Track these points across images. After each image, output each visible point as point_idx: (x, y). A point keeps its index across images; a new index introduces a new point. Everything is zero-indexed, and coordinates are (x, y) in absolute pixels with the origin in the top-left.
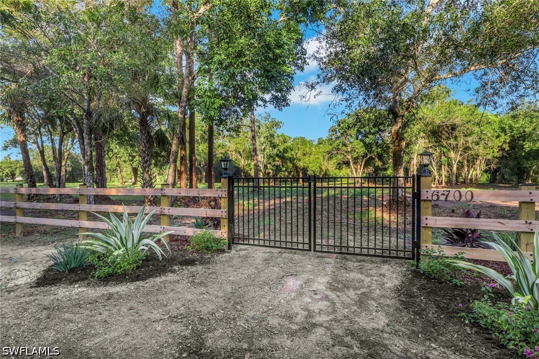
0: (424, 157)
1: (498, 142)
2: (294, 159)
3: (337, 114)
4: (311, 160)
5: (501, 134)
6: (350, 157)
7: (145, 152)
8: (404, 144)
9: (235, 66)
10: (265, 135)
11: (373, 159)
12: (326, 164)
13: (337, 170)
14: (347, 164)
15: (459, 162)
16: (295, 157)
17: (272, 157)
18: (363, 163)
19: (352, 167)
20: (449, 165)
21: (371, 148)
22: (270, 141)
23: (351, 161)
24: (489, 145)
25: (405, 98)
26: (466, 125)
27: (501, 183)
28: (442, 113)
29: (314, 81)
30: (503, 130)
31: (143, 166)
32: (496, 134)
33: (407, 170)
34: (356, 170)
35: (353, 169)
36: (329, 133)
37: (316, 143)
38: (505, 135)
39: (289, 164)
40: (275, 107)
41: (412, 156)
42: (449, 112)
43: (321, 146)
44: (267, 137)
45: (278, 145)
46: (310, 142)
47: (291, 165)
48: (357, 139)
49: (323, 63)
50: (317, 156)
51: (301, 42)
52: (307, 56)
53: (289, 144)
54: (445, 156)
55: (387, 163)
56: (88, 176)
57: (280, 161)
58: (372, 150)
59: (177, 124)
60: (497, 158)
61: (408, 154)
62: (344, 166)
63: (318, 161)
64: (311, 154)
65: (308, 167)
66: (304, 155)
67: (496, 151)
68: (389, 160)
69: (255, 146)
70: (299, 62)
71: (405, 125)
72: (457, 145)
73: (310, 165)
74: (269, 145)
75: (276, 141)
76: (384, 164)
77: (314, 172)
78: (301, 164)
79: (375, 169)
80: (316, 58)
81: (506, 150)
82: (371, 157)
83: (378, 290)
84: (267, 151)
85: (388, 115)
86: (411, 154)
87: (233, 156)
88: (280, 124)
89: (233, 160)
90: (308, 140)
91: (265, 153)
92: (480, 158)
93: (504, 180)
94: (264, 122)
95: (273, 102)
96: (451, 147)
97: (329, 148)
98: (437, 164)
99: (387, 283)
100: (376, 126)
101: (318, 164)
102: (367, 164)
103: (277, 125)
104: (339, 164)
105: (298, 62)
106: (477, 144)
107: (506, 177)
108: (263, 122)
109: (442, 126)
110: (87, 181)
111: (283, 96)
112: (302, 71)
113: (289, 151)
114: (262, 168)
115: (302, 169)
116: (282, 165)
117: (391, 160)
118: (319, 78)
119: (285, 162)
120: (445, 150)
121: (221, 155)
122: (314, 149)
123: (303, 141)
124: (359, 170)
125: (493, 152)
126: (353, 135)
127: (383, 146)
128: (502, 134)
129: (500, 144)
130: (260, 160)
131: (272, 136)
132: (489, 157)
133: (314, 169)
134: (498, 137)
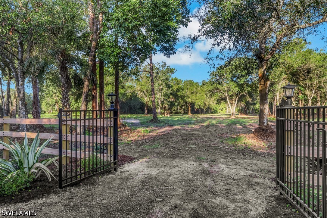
0: (286, 89)
2: (184, 97)
3: (212, 59)
4: (198, 97)
6: (226, 95)
7: (64, 91)
8: (268, 83)
9: (129, 21)
10: (162, 79)
11: (245, 96)
12: (208, 100)
13: (217, 105)
14: (225, 100)
15: (314, 98)
16: (185, 95)
17: (168, 95)
18: (237, 99)
19: (228, 102)
20: (305, 100)
21: (243, 87)
22: (166, 83)
23: (227, 98)
25: (270, 46)
26: (319, 69)
28: (299, 60)
29: (196, 35)
31: (63, 101)
33: (271, 105)
34: (231, 104)
35: (229, 104)
36: (210, 77)
37: (201, 85)
39: (181, 100)
40: (165, 55)
41: (276, 93)
42: (306, 59)
43: (205, 86)
44: (163, 80)
45: (172, 86)
46: (197, 83)
47: (182, 101)
48: (232, 81)
49: (203, 20)
50: (202, 94)
51: (185, 4)
52: (190, 15)
53: (181, 85)
54: (302, 93)
55: (256, 99)
56: (21, 109)
57: (174, 98)
58: (243, 89)
59: (88, 69)
61: (272, 92)
62: (222, 101)
63: (203, 98)
64: (197, 93)
65: (195, 102)
66: (192, 93)
68: (257, 97)
69: (153, 87)
70: (184, 20)
71: (270, 68)
72: (312, 84)
73: (197, 101)
74: (165, 86)
75: (171, 83)
76: (253, 99)
77: (199, 106)
78: (190, 100)
79: (246, 104)
80: (197, 16)
82: (243, 95)
84: (164, 90)
85: (255, 60)
86: (275, 92)
87: (139, 94)
88: (174, 71)
89: (140, 97)
90: (195, 82)
91: (162, 92)
94: (162, 69)
95: (163, 51)
96: (307, 87)
97: (210, 88)
98: (295, 99)
99: (251, 210)
100: (245, 69)
101: (203, 100)
102: (240, 100)
103: (172, 71)
104: (218, 100)
108: (161, 69)
109: (300, 70)
110: (21, 113)
111: (170, 46)
112: (186, 27)
113: (181, 90)
114: (160, 104)
115: (191, 104)
116: (175, 101)
117: (259, 97)
118: (200, 32)
119: (177, 99)
120: (302, 89)
121: (130, 94)
122: (199, 89)
123: (191, 83)
124: (233, 105)
126: (229, 78)
127: (252, 86)
130: (159, 97)
131: (167, 79)
133: (199, 104)
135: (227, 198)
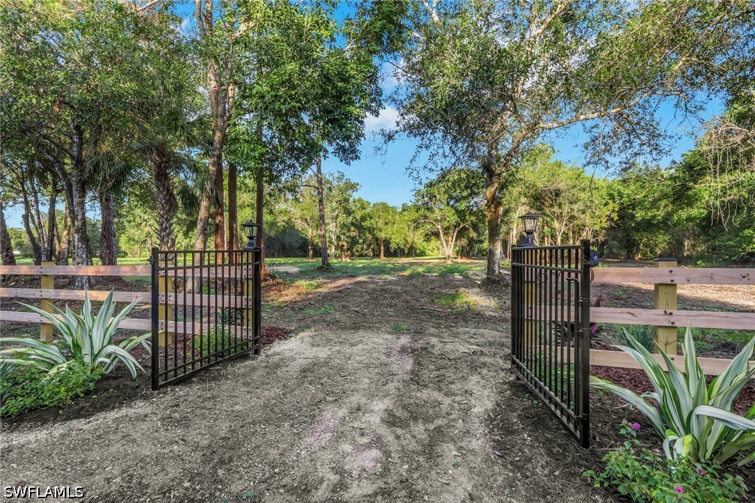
0: (526, 220)
1: (606, 211)
2: (374, 229)
3: (418, 169)
4: (395, 230)
5: (609, 201)
6: (439, 227)
7: (163, 217)
8: (501, 210)
9: (282, 101)
10: (337, 199)
11: (468, 229)
12: (412, 235)
13: (425, 242)
14: (437, 235)
15: (564, 233)
16: (375, 226)
17: (347, 226)
18: (455, 234)
19: (442, 239)
20: (552, 236)
21: (465, 216)
22: (343, 207)
23: (441, 231)
24: (597, 214)
25: (503, 152)
26: (572, 190)
27: (610, 257)
28: (545, 176)
29: (392, 129)
30: (612, 197)
31: (160, 235)
32: (604, 202)
33: (505, 243)
34: (447, 241)
35: (444, 242)
36: (415, 198)
37: (400, 210)
38: (614, 202)
39: (368, 235)
40: (342, 161)
41: (511, 226)
42: (553, 175)
43: (406, 213)
44: (340, 201)
45: (353, 211)
46: (394, 208)
47: (370, 236)
48: (448, 205)
49: (403, 107)
50: (401, 226)
51: (376, 80)
52: (383, 97)
53: (368, 211)
54: (548, 226)
55: (484, 235)
56: (78, 248)
57: (357, 231)
58: (465, 218)
59: (207, 179)
60: (605, 228)
61: (507, 223)
62: (433, 237)
63: (403, 231)
64: (394, 223)
65: (391, 238)
66: (386, 223)
67: (604, 220)
68: (485, 230)
69: (322, 213)
70: (374, 104)
71: (503, 187)
72: (561, 213)
73: (393, 237)
74: (342, 212)
75: (351, 206)
76: (479, 235)
77: (398, 245)
78: (382, 235)
79: (469, 242)
80: (394, 100)
81: (615, 220)
82: (464, 227)
83: (461, 421)
84: (340, 218)
85: (483, 174)
86: (510, 223)
87: (299, 225)
88: (357, 186)
89: (300, 229)
90: (390, 206)
91: (338, 221)
92: (587, 228)
93: (612, 255)
94: (337, 183)
95: (339, 153)
96: (555, 216)
97: (415, 215)
98: (539, 235)
99: (475, 406)
100: (468, 187)
101: (403, 236)
102: (461, 235)
103: (353, 187)
104: (427, 235)
105: (372, 104)
106: (584, 212)
107: (614, 250)
108: (335, 183)
109: (545, 191)
110: (78, 255)
111: (351, 146)
112: (377, 116)
113: (368, 219)
114: (334, 240)
115: (384, 241)
116: (359, 236)
117: (487, 231)
118: (398, 125)
119: (362, 233)
120: (548, 219)
121: (283, 223)
122: (397, 217)
123: (385, 207)
124: (450, 243)
125: (601, 222)
126: (443, 201)
127: (478, 214)
128: (611, 202)
129: (608, 213)
130: (332, 230)
131: (346, 200)
132: (597, 227)
133: (397, 241)
134: (606, 204)
135: (440, 390)
